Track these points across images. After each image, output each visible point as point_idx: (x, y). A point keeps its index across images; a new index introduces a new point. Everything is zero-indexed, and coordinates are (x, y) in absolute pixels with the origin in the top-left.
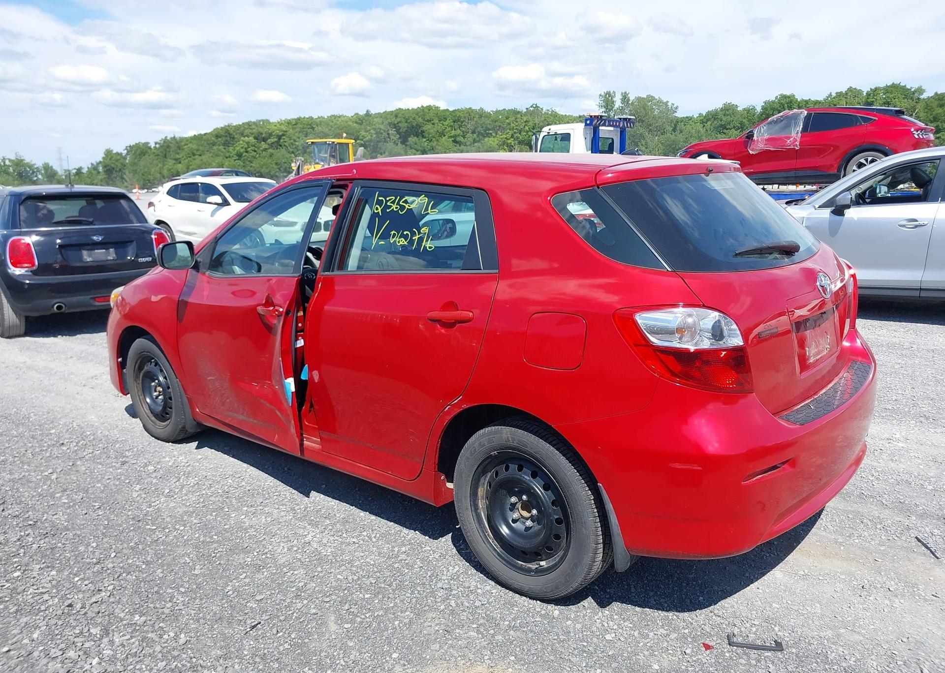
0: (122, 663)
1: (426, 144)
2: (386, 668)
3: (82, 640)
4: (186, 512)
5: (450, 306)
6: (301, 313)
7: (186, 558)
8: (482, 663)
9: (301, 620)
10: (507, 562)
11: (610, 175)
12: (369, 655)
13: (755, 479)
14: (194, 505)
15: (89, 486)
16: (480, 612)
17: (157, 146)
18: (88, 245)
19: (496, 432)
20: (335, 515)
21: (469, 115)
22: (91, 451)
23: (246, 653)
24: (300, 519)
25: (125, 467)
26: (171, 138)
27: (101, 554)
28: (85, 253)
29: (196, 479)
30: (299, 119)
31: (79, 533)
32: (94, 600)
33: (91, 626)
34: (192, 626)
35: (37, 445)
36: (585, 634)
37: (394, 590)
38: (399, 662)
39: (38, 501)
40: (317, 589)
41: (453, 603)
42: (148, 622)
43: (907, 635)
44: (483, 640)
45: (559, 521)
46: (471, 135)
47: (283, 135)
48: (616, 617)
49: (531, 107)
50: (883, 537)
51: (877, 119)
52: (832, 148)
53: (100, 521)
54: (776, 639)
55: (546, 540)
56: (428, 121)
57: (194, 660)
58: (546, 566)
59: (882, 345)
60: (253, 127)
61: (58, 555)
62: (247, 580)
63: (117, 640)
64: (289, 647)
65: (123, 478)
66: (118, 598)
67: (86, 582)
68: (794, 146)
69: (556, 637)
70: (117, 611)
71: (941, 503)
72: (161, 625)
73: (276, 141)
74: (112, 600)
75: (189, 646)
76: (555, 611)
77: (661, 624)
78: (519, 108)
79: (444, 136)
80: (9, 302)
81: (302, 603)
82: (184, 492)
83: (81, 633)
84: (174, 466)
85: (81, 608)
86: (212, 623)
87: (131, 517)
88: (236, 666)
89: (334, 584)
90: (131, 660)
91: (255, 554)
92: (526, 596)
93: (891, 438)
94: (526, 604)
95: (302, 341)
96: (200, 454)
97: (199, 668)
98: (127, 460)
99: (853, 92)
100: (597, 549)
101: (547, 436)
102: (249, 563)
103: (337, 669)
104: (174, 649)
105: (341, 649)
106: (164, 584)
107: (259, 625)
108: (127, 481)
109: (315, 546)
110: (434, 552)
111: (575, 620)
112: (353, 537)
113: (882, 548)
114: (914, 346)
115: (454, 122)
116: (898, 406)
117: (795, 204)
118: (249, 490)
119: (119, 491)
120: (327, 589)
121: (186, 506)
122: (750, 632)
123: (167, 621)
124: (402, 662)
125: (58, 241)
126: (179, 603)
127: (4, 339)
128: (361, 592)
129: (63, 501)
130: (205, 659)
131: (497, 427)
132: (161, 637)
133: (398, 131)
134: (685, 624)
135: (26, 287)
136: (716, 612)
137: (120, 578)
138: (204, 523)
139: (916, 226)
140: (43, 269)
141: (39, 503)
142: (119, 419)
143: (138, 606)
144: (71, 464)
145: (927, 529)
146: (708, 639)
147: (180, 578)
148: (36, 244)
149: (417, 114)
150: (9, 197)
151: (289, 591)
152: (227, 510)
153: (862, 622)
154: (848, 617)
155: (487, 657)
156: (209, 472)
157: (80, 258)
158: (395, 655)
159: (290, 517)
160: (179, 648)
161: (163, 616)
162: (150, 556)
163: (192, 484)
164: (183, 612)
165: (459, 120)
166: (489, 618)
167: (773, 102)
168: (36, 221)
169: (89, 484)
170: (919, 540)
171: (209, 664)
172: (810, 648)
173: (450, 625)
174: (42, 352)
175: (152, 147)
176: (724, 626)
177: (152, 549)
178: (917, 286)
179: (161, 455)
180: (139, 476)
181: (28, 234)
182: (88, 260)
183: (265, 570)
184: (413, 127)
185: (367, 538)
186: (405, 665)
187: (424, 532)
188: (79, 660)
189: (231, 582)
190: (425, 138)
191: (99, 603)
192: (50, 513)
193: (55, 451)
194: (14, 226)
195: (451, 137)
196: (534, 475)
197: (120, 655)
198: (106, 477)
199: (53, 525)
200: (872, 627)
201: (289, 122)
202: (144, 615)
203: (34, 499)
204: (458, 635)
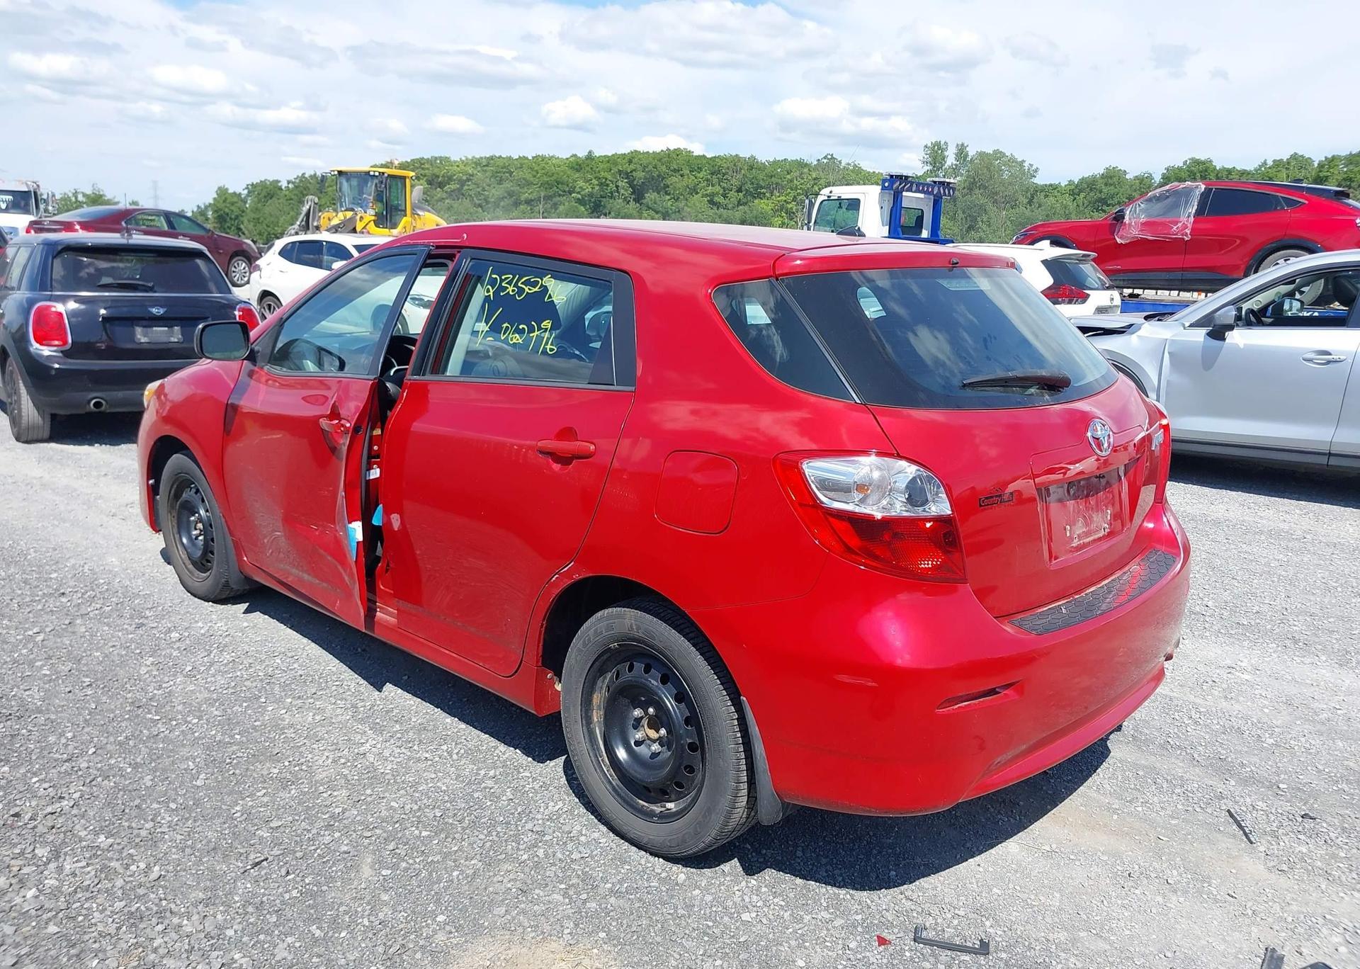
0: (67, 898)
1: (670, 203)
2: (424, 934)
3: (21, 863)
4: (206, 700)
5: (566, 433)
6: (378, 432)
7: (190, 763)
8: (559, 938)
9: (325, 860)
10: (624, 800)
11: (798, 262)
12: (406, 915)
13: (956, 706)
14: (221, 690)
15: (84, 654)
16: (576, 867)
17: (291, 186)
18: (143, 319)
19: (619, 616)
20: (410, 719)
21: (735, 165)
22: (98, 606)
23: (237, 899)
24: (362, 721)
25: (140, 632)
26: (311, 176)
27: (76, 748)
28: (139, 330)
29: (233, 654)
30: (492, 158)
31: (53, 717)
32: (49, 809)
33: (38, 845)
34: (174, 856)
35: (29, 593)
36: (714, 909)
37: (464, 829)
38: (444, 928)
39: (10, 669)
40: (358, 818)
41: (541, 853)
42: (115, 846)
43: (1175, 948)
44: (569, 906)
45: (693, 747)
46: (736, 194)
47: (468, 180)
48: (764, 889)
49: (825, 158)
50: (1180, 807)
51: (1306, 202)
52: (1238, 241)
53: (86, 703)
54: (983, 937)
55: (675, 772)
56: (675, 171)
57: (164, 903)
58: (674, 810)
59: (1262, 532)
60: (427, 166)
61: (18, 745)
62: (265, 799)
63: (68, 867)
64: (299, 895)
65: (133, 647)
66: (83, 810)
67: (46, 785)
68: (1182, 235)
69: (672, 911)
70: (77, 827)
71: (1279, 765)
72: (132, 851)
73: (458, 189)
74: (75, 811)
75: (162, 883)
76: (681, 873)
77: (825, 904)
78: (807, 159)
79: (697, 193)
80: (29, 393)
81: (333, 836)
82: (212, 671)
83: (22, 853)
84: (207, 634)
85: (30, 820)
86: (201, 855)
87: (130, 701)
88: (219, 917)
89: (384, 813)
90: (80, 896)
91: (287, 764)
92: (646, 851)
93: (1234, 666)
94: (643, 862)
95: (378, 470)
96: (247, 621)
97: (168, 914)
98: (146, 621)
99: (1298, 161)
100: (738, 790)
101: (682, 626)
102: (275, 776)
103: (356, 930)
104: (140, 886)
105: (368, 903)
106: (150, 796)
107: (265, 863)
108: (138, 651)
109: (371, 760)
110: (534, 780)
111: (706, 890)
112: (427, 752)
113: (1173, 822)
114: (1308, 536)
115: (712, 174)
116: (1258, 621)
117: (1159, 320)
118: (301, 676)
119: (123, 664)
120: (371, 820)
121: (209, 691)
122: (949, 925)
123: (141, 847)
124: (448, 928)
125: (103, 312)
126: (163, 824)
127: (20, 444)
128: (417, 828)
129: (44, 672)
130: (178, 902)
131: (619, 609)
132: (127, 867)
133: (631, 184)
134: (860, 907)
135: (53, 372)
136: (908, 893)
137: (93, 783)
138: (228, 716)
139: (1329, 362)
140: (79, 350)
141: (11, 672)
142: (148, 565)
143: (107, 823)
144: (67, 622)
145: (1248, 800)
146: (886, 931)
147: (175, 789)
148: (72, 314)
149: (660, 160)
150: (41, 246)
151: (319, 818)
152: (263, 700)
153: (1115, 925)
154: (1097, 915)
155: (569, 931)
156: (253, 646)
157: (132, 337)
158: (441, 918)
159: (348, 718)
160: (148, 885)
161: (137, 840)
162: (141, 756)
163: (225, 661)
164: (166, 836)
165: (719, 172)
166: (585, 878)
167: (1180, 169)
168: (74, 281)
169: (85, 652)
170: (1231, 815)
171: (182, 910)
172: (1028, 953)
173: (529, 882)
174: (68, 466)
175: (283, 187)
176: (915, 915)
177: (147, 747)
178: (1325, 449)
179: (193, 619)
180: (156, 646)
181: (63, 299)
182: (142, 341)
183: (293, 787)
184: (653, 179)
185: (445, 754)
186: (451, 933)
187: (527, 752)
188: (10, 890)
189: (243, 799)
190: (669, 194)
191: (57, 814)
192: (21, 687)
193: (51, 604)
194: (43, 287)
195: (707, 195)
196: (664, 680)
197: (67, 887)
198: (110, 644)
199: (22, 704)
200: (1128, 932)
201: (477, 163)
202: (112, 835)
203: (5, 666)
204: (536, 897)
